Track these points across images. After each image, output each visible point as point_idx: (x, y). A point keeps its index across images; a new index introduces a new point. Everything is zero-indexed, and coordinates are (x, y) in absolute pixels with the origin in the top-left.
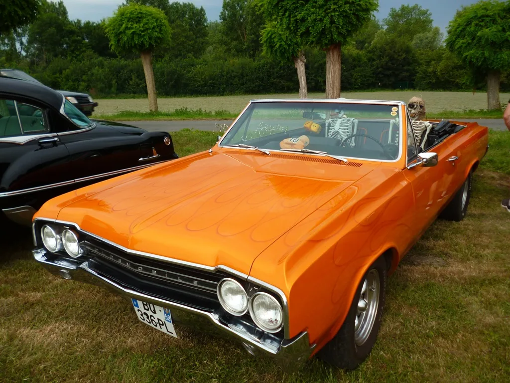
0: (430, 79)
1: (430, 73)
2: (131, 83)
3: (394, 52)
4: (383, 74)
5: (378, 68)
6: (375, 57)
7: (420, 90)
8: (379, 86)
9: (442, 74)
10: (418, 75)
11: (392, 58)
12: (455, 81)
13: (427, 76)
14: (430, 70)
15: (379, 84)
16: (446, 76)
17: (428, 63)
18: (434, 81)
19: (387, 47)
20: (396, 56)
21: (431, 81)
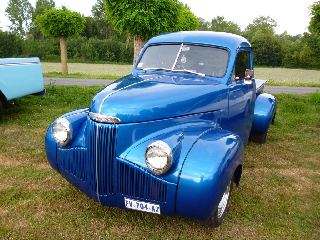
0: (294, 61)
1: (294, 58)
2: (106, 54)
3: (270, 44)
4: (262, 57)
5: (259, 53)
6: (257, 47)
7: (286, 67)
8: (259, 64)
9: (302, 59)
10: (285, 58)
11: (268, 48)
12: (310, 64)
13: (291, 59)
14: (294, 56)
15: (259, 63)
16: (305, 60)
17: (292, 52)
18: (297, 63)
19: (265, 41)
20: (271, 47)
21: (294, 62)
